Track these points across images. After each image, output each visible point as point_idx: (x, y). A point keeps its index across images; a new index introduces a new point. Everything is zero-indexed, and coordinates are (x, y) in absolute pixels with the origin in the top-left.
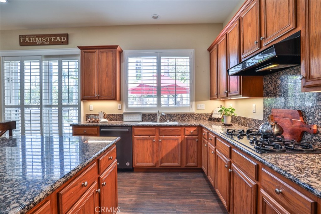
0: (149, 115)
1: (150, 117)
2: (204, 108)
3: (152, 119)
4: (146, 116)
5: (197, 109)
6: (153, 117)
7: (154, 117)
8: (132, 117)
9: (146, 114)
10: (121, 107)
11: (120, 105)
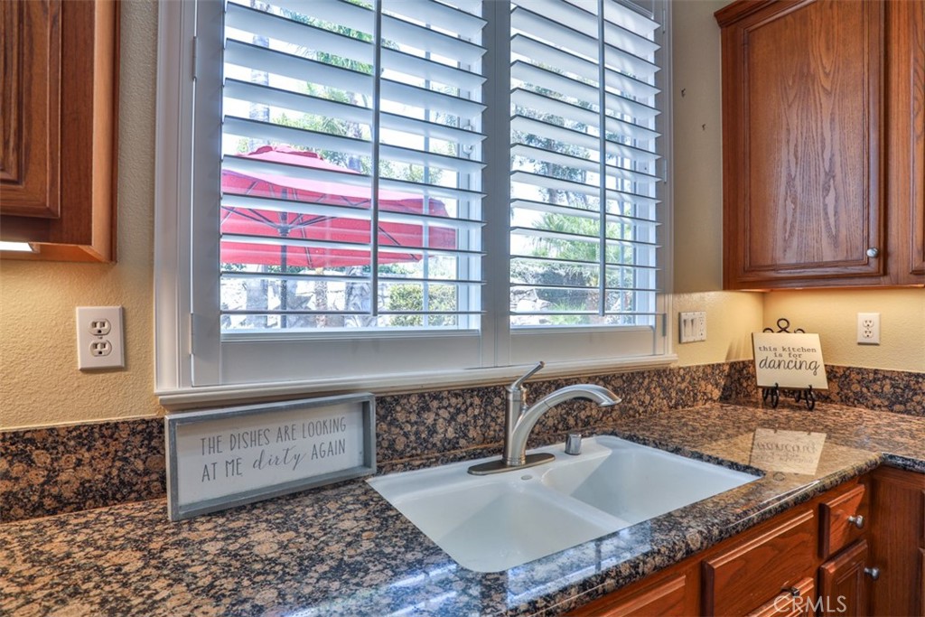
0: (426, 408)
1: (429, 418)
2: (704, 337)
3: (451, 434)
4: (401, 416)
5: (680, 341)
6: (453, 418)
7: (461, 418)
8: (274, 447)
9: (397, 399)
10: (114, 338)
11: (110, 312)
